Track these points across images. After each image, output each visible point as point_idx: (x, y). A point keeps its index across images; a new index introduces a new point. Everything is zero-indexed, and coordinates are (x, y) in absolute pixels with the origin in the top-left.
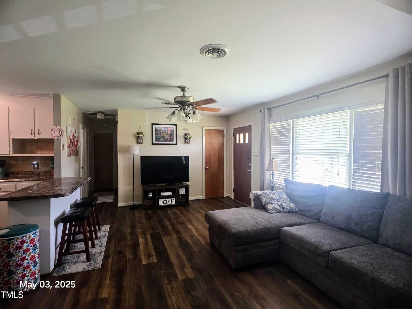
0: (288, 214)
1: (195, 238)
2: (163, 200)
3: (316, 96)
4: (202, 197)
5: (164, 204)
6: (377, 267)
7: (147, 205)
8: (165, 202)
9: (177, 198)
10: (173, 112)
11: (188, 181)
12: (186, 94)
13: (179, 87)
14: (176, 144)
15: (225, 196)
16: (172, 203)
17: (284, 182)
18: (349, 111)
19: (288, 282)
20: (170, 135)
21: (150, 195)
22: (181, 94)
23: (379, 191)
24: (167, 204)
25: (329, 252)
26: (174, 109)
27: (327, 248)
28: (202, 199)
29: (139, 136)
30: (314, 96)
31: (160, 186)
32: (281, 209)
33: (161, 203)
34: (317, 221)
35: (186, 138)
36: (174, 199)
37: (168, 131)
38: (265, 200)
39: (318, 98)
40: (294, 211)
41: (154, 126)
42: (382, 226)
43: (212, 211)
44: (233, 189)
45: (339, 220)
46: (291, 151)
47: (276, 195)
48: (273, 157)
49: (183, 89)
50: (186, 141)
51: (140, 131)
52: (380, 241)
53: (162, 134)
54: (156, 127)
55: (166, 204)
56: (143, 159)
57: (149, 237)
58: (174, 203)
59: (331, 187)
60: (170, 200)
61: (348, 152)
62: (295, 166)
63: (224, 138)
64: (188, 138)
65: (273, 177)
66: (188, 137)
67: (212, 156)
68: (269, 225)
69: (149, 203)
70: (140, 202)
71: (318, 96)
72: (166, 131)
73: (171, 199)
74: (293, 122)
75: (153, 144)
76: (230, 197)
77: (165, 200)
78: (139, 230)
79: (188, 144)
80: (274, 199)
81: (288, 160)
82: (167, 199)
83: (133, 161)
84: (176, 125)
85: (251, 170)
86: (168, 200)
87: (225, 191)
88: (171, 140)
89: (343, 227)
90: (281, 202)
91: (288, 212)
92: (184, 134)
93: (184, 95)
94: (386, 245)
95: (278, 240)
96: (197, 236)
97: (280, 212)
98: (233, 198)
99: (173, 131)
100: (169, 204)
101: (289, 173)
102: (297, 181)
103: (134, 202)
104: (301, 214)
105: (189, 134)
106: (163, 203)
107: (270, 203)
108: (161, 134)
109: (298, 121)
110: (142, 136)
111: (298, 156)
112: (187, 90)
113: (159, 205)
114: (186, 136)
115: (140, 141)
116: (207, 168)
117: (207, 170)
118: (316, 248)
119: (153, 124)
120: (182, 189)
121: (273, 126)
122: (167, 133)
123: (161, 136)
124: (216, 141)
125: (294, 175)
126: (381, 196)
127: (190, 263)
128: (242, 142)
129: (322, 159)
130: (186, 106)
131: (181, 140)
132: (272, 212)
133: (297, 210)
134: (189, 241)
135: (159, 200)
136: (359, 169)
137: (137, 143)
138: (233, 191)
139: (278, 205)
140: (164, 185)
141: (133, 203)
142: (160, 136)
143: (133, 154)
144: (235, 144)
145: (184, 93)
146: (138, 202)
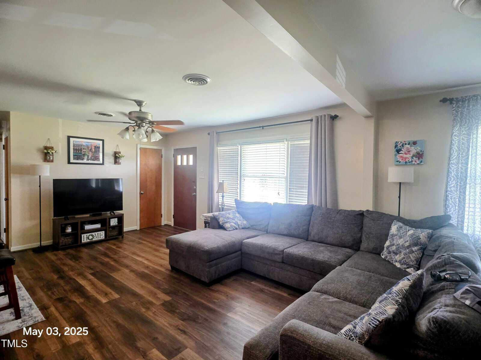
0: (242, 230)
1: (151, 268)
2: (88, 234)
3: (261, 127)
4: (136, 227)
5: (90, 240)
6: (313, 252)
7: (64, 244)
8: (91, 237)
9: (107, 231)
10: (126, 128)
11: (121, 209)
12: (143, 110)
13: (135, 101)
14: (103, 164)
15: (163, 224)
16: (100, 238)
17: (235, 203)
18: (286, 143)
19: (253, 283)
20: (95, 152)
21: (69, 230)
22: (137, 109)
23: (307, 204)
24: (94, 240)
25: (283, 251)
26: (128, 125)
27: (281, 248)
28: (136, 230)
29: (49, 151)
30: (260, 127)
31: (83, 218)
32: (237, 227)
33: (85, 239)
34: (266, 233)
35: (117, 157)
36: (104, 232)
37: (91, 147)
38: (222, 220)
39: (263, 129)
40: (247, 227)
41: (72, 140)
42: (310, 228)
43: (174, 236)
44: (173, 215)
45: (283, 228)
46: (239, 175)
47: (231, 214)
48: (223, 180)
49: (139, 103)
50: (116, 161)
51: (48, 145)
52: (309, 239)
53: (83, 150)
54: (73, 141)
55: (92, 239)
56: (57, 183)
57: (91, 277)
58: (104, 238)
59: (275, 204)
60: (98, 234)
61: (285, 175)
62: (242, 188)
63: (162, 158)
64: (119, 157)
65: (223, 199)
66: (119, 155)
67: (148, 179)
68: (233, 240)
69: (68, 240)
70: (50, 241)
71: (263, 127)
72: (88, 147)
73: (99, 232)
74: (241, 147)
75: (69, 162)
76: (169, 224)
77: (91, 235)
78: (71, 273)
79: (119, 164)
80: (230, 218)
81: (236, 182)
82: (93, 234)
83: (40, 186)
84: (103, 140)
85: (196, 193)
86: (95, 234)
87: (163, 219)
88: (97, 158)
89: (286, 233)
90: (236, 220)
91: (243, 228)
92: (114, 152)
93: (140, 110)
94: (313, 241)
95: (240, 252)
96: (152, 265)
97: (236, 229)
98: (173, 225)
99: (99, 147)
100: (97, 239)
101: (237, 194)
102: (244, 200)
103: (42, 243)
104: (253, 229)
105: (120, 153)
106: (88, 238)
107: (227, 222)
108: (81, 151)
109: (245, 147)
110: (54, 152)
111: (246, 178)
112: (144, 105)
113: (83, 241)
114: (117, 155)
115: (50, 158)
116: (143, 193)
117: (142, 196)
118: (274, 250)
119: (69, 137)
120: (114, 219)
121: (221, 150)
122: (90, 150)
123: (81, 153)
124: (152, 162)
125: (242, 196)
126: (309, 207)
127: (160, 290)
128: (185, 163)
129: (259, 181)
130: (144, 123)
131: (109, 160)
132: (230, 230)
133: (249, 226)
134: (146, 271)
135: (83, 235)
136: (293, 189)
137: (45, 162)
138: (173, 218)
139: (234, 223)
140: (88, 215)
141: (39, 243)
142: (79, 153)
143: (40, 176)
144: (176, 167)
145: (140, 108)
146: (47, 242)
